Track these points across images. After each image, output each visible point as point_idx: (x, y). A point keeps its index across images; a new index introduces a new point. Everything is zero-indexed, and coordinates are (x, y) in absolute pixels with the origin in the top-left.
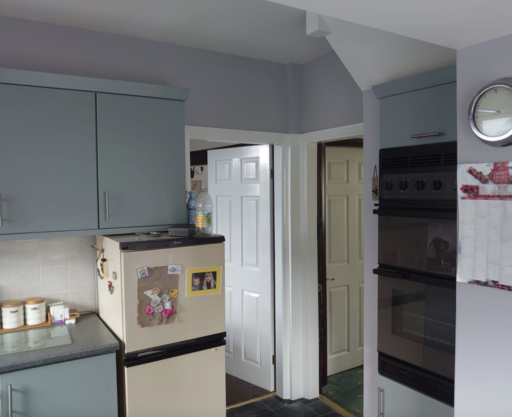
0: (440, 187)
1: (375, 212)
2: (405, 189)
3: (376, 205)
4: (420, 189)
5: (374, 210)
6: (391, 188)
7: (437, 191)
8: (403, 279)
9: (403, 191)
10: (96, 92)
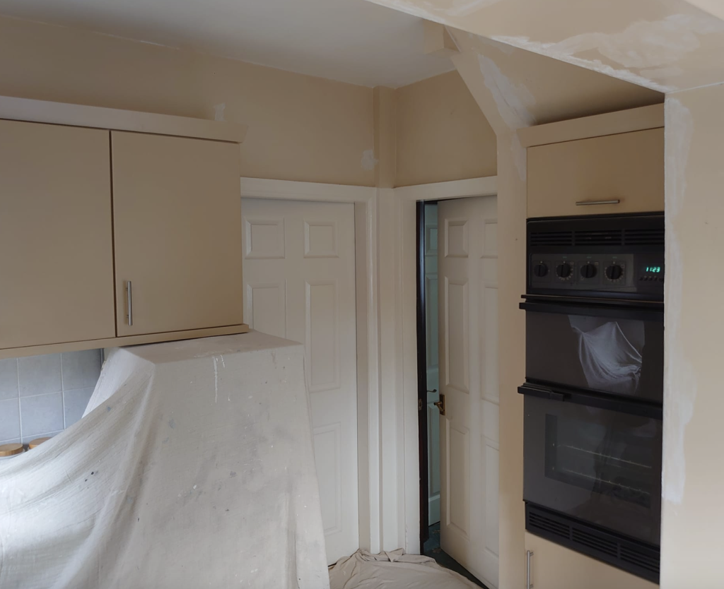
0: (620, 274)
1: (522, 306)
2: (568, 275)
3: (523, 297)
4: (591, 277)
5: (520, 304)
6: (545, 273)
7: (614, 280)
8: (564, 401)
9: (563, 279)
10: (110, 130)
